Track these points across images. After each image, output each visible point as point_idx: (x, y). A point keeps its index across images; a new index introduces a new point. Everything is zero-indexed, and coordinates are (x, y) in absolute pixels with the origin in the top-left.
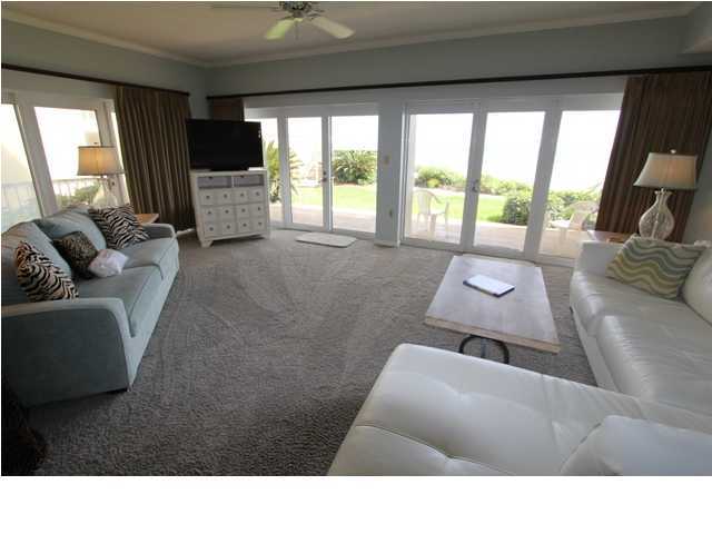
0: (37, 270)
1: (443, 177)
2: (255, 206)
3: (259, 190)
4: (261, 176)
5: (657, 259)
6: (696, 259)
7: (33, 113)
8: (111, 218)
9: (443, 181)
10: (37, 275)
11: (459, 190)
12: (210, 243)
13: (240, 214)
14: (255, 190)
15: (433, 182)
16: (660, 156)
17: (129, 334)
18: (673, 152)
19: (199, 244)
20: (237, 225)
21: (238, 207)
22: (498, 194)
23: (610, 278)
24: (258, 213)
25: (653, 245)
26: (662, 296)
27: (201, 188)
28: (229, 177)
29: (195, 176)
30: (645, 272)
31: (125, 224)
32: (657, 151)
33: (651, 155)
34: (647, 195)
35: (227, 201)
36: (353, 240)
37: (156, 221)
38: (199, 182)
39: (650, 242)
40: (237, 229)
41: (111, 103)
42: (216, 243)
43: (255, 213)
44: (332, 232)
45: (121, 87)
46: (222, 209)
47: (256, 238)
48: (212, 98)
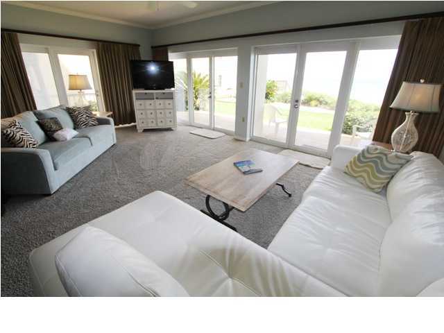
0: (8, 133)
1: (321, 99)
2: (167, 111)
3: (170, 101)
4: (171, 94)
5: (375, 163)
7: (57, 58)
8: (77, 112)
9: (320, 102)
10: (9, 135)
11: (332, 109)
12: (141, 131)
13: (159, 115)
14: (167, 102)
15: (313, 103)
17: (53, 169)
18: (422, 81)
19: (137, 130)
20: (157, 122)
21: (158, 111)
23: (346, 173)
24: (170, 115)
25: (378, 151)
26: (372, 189)
27: (137, 99)
28: (152, 93)
29: (134, 92)
30: (365, 171)
31: (84, 116)
33: (404, 84)
35: (152, 107)
37: (109, 116)
38: (136, 96)
39: (377, 149)
40: (157, 124)
42: (145, 131)
43: (168, 115)
44: (214, 130)
45: (100, 44)
46: (149, 112)
47: (169, 129)
48: (155, 47)
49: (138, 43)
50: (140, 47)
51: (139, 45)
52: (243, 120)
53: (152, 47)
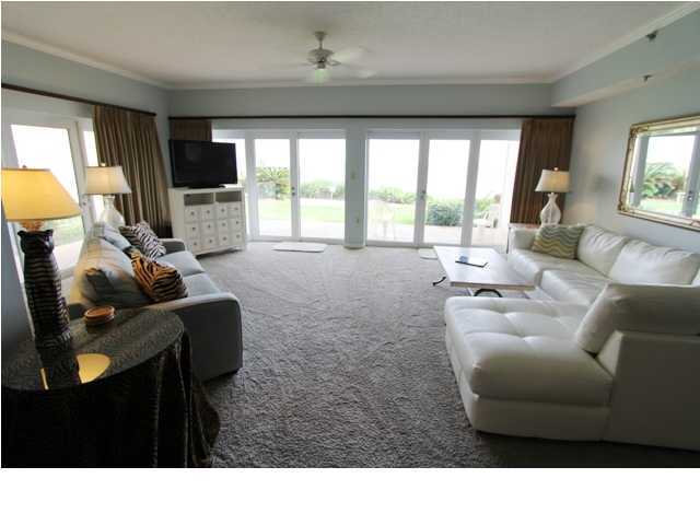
2: (233, 221)
3: (237, 204)
4: (238, 193)
5: (560, 236)
6: (581, 234)
13: (220, 229)
14: (234, 205)
16: (549, 172)
18: (556, 169)
20: (217, 239)
21: (219, 222)
22: (406, 202)
23: (535, 251)
25: (556, 228)
27: (186, 205)
28: (210, 194)
30: (556, 245)
32: (547, 168)
33: (544, 172)
34: (544, 197)
35: (209, 217)
36: (324, 246)
40: (218, 243)
41: (89, 122)
42: (200, 257)
43: (235, 227)
44: (301, 241)
45: (98, 107)
46: (205, 224)
47: (230, 252)
48: (174, 118)
49: (152, 111)
50: (156, 118)
51: (154, 115)
52: (358, 221)
53: (170, 118)
